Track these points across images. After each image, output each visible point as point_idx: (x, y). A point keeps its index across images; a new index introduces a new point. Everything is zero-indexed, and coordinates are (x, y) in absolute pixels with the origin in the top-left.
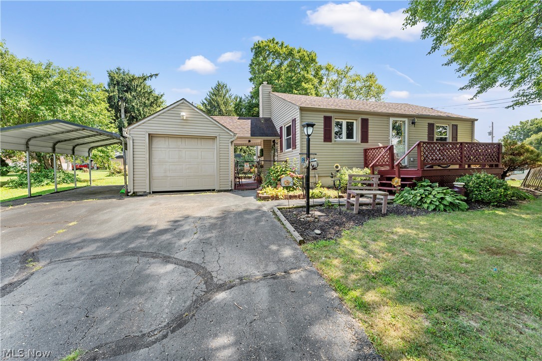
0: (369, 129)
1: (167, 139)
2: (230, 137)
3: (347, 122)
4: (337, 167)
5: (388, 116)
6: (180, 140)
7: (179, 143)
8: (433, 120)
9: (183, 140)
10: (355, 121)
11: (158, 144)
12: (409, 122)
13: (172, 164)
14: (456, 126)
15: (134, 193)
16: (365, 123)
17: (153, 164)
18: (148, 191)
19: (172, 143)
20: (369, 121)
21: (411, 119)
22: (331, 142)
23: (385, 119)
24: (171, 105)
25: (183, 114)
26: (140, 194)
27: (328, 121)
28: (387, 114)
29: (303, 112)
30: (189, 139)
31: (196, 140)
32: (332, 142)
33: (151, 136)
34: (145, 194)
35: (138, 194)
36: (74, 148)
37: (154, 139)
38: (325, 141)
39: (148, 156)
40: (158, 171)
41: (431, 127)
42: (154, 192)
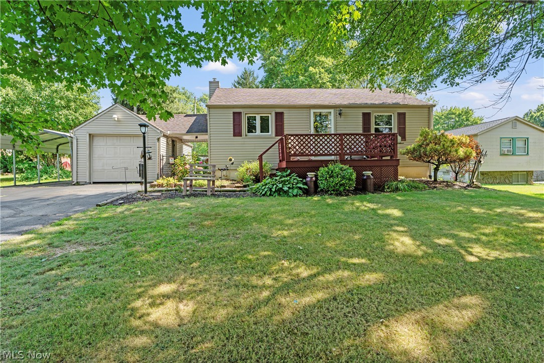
0: (285, 122)
1: (105, 138)
2: (157, 134)
3: (261, 117)
4: (231, 160)
5: (308, 108)
6: (116, 138)
7: (115, 141)
8: (370, 109)
9: (119, 138)
10: (270, 115)
11: (98, 143)
12: (335, 113)
13: (108, 158)
14: (404, 114)
15: (77, 182)
16: (279, 116)
17: (94, 159)
18: (88, 181)
19: (110, 141)
20: (285, 115)
21: (338, 109)
22: (241, 136)
23: (305, 111)
24: (107, 109)
25: (115, 116)
26: (82, 183)
27: (237, 116)
28: (307, 106)
29: (210, 110)
30: (123, 137)
31: (129, 138)
32: (243, 137)
33: (91, 136)
34: (85, 183)
35: (81, 183)
36: (58, 147)
37: (95, 138)
38: (234, 136)
39: (88, 152)
40: (97, 165)
41: (366, 117)
42: (94, 183)
